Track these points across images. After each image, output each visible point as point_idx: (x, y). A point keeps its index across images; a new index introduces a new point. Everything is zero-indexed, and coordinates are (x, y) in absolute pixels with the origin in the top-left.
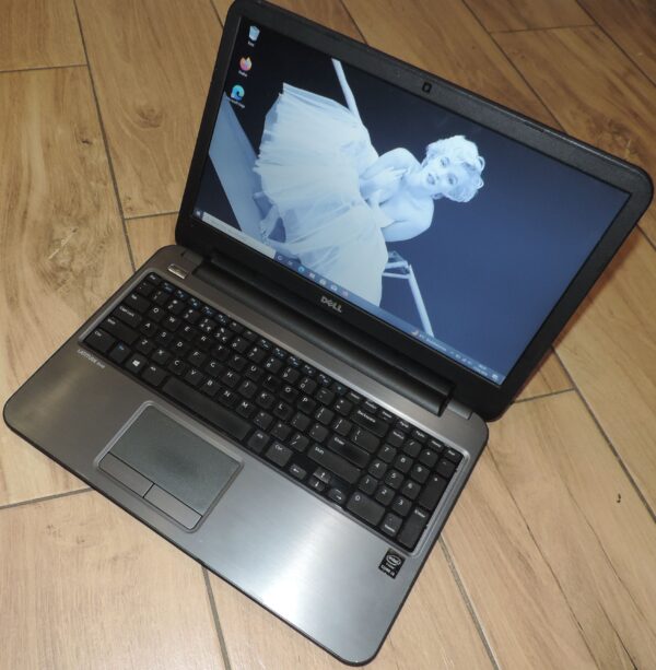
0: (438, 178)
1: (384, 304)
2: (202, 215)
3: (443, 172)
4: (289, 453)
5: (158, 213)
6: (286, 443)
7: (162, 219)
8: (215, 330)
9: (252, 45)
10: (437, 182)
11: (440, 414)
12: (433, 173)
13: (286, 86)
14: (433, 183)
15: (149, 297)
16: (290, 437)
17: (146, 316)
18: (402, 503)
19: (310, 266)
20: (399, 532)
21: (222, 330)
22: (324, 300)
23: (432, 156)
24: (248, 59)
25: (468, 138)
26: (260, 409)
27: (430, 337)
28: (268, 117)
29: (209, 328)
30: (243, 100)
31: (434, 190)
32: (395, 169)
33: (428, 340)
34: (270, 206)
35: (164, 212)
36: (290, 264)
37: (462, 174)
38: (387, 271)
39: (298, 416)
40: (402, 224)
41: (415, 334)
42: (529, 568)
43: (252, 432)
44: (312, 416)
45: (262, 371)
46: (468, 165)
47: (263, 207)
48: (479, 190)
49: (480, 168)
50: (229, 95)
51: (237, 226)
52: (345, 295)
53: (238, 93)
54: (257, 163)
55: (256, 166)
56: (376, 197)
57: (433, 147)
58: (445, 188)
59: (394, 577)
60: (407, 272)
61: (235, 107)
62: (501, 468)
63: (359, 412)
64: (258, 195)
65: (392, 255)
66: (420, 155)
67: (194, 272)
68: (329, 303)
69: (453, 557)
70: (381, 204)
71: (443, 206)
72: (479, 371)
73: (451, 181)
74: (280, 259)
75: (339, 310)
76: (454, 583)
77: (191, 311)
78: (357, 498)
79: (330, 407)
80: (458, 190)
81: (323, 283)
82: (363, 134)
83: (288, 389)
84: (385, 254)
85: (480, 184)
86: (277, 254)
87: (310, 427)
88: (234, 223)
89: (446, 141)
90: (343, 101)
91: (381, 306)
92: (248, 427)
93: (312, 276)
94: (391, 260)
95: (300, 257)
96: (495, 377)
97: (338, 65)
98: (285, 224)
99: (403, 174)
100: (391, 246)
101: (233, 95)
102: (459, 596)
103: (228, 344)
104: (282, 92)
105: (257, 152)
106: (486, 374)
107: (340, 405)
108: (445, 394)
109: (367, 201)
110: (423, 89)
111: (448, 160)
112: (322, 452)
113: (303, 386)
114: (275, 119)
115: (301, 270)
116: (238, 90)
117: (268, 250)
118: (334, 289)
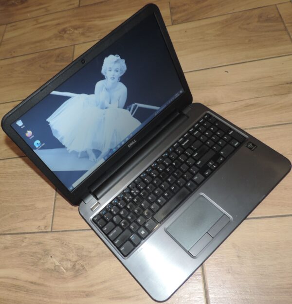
0: (114, 75)
1: (141, 122)
2: (72, 187)
3: (113, 72)
4: (199, 174)
5: (52, 214)
6: (194, 175)
7: (56, 213)
8: (132, 194)
9: (24, 126)
10: (114, 77)
11: (188, 117)
12: (112, 76)
13: (48, 120)
14: (114, 78)
15: (107, 222)
16: (191, 173)
17: (117, 225)
18: (226, 138)
19: (115, 146)
20: (238, 142)
21: (132, 192)
22: (129, 146)
23: (106, 73)
24: (28, 131)
25: (107, 56)
26: (176, 182)
27: (160, 109)
28: (54, 135)
29: (130, 197)
30: (42, 143)
31: (117, 79)
32: (102, 90)
33: (160, 110)
34: (86, 152)
35: (52, 211)
36: (110, 154)
37: (117, 66)
38: (132, 114)
39: (181, 168)
40: (120, 99)
41: (156, 114)
42: (252, 105)
43: (187, 188)
44: (182, 163)
45: (157, 179)
46: (116, 62)
47: (85, 155)
48: (126, 62)
49: (119, 58)
50: (36, 148)
51: (85, 172)
52: (131, 136)
53: (38, 144)
54: (68, 149)
55: (69, 150)
56: (107, 104)
57: (103, 71)
58: (119, 75)
59: (257, 147)
60: (136, 106)
61: (42, 148)
62: (210, 104)
63: (183, 145)
64: (79, 156)
65: (128, 109)
66: (103, 77)
67: (98, 199)
68: (132, 144)
69: (246, 127)
70: (110, 103)
71: (123, 79)
72: (177, 97)
73: (117, 71)
74: (106, 158)
75: (135, 141)
76: (256, 130)
77: (119, 204)
78: (222, 153)
79: (179, 155)
80: (121, 70)
81: (123, 143)
82: (83, 97)
83: (168, 170)
84: (127, 111)
85: (123, 61)
86: (104, 158)
87: (187, 164)
88: (84, 172)
89: (104, 65)
90: (67, 98)
91: (141, 123)
92: (184, 189)
93: (119, 147)
94: (129, 110)
95: (110, 148)
96: (181, 92)
97: (54, 93)
98: (96, 149)
99: (105, 88)
100: (125, 108)
101: (37, 147)
102: (261, 129)
103: (140, 190)
104: (49, 123)
105: (64, 147)
106: (179, 95)
107: (178, 151)
108: (178, 114)
109: (106, 108)
110: (83, 63)
111: (110, 68)
112: (200, 162)
113: (167, 164)
114: (57, 132)
115: (115, 150)
116: (37, 143)
117: (101, 161)
118: (127, 139)
